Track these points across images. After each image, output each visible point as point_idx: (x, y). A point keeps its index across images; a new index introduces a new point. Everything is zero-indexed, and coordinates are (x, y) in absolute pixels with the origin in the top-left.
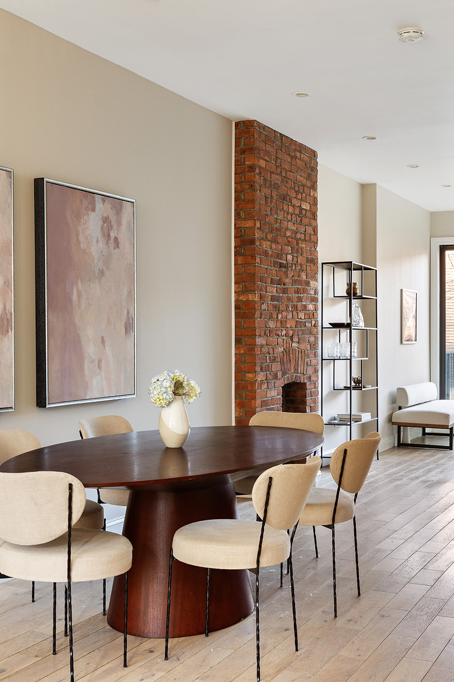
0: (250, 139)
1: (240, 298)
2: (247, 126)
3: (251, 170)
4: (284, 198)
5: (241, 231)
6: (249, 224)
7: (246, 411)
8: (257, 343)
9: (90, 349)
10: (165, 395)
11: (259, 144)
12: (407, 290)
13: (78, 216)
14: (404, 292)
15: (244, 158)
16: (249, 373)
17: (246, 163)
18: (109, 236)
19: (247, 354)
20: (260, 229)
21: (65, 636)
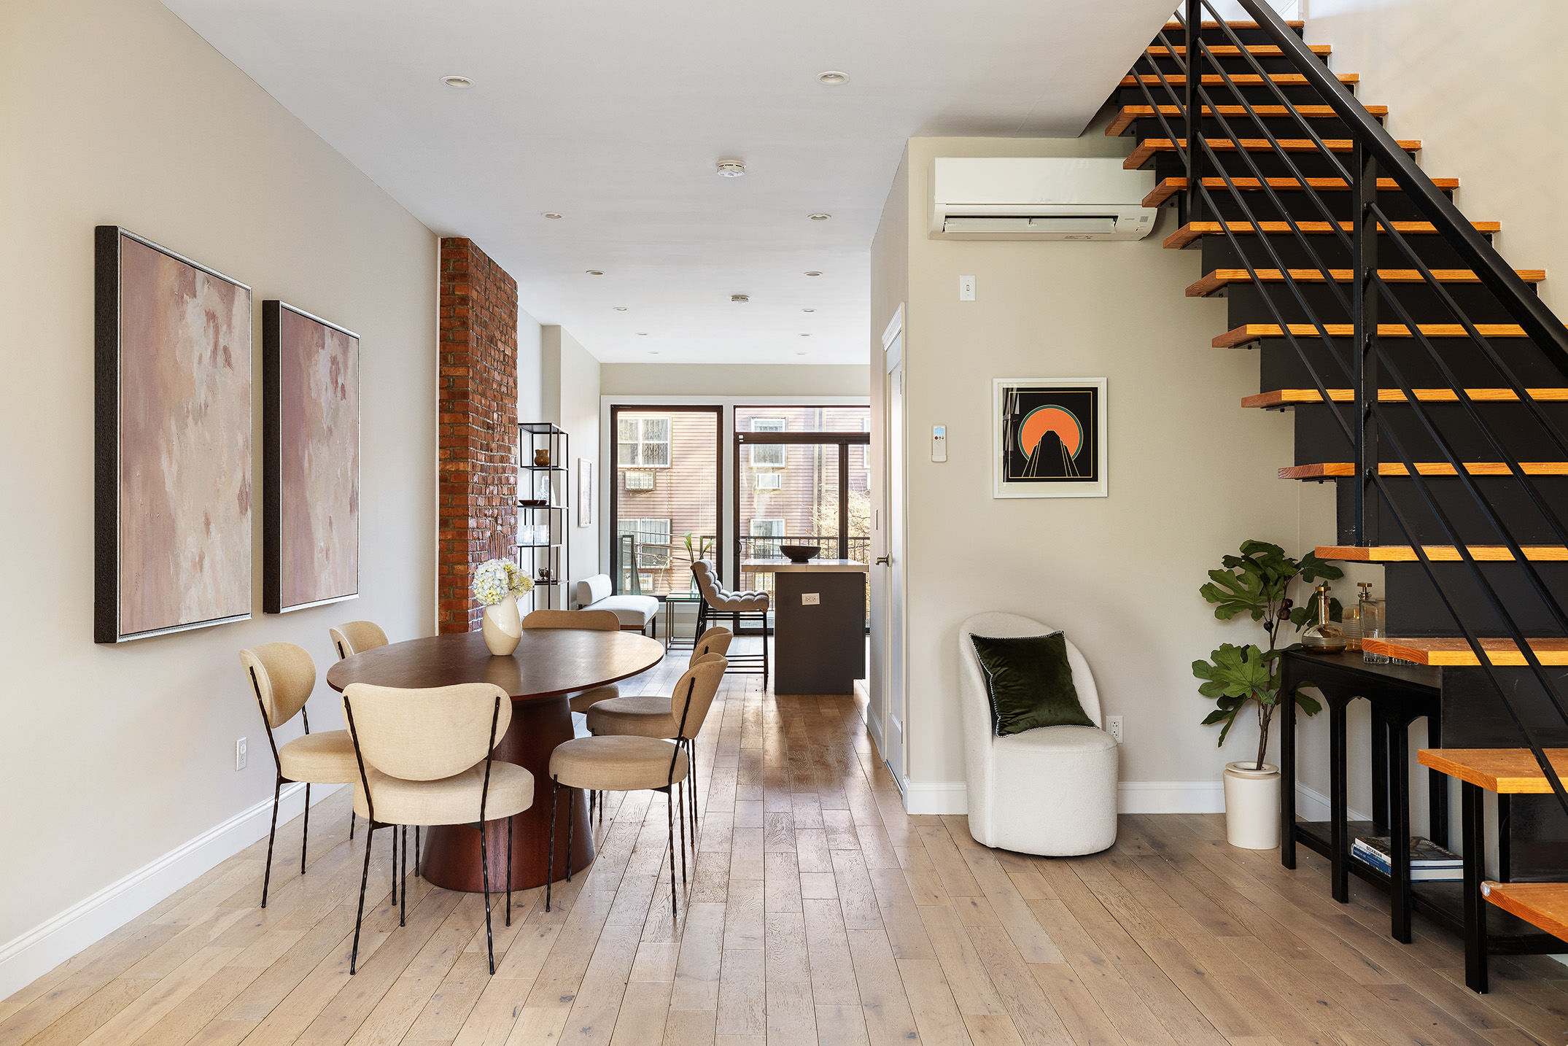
0: (462, 262)
1: (448, 467)
2: (458, 245)
3: (463, 302)
4: (492, 340)
5: (449, 380)
6: (460, 372)
7: (454, 613)
8: (470, 526)
9: (319, 533)
10: (499, 589)
11: (472, 270)
12: (584, 460)
13: (309, 355)
14: (581, 463)
15: (454, 286)
16: (459, 564)
17: (456, 293)
18: (337, 381)
19: (455, 539)
20: (472, 378)
21: (393, 905)
